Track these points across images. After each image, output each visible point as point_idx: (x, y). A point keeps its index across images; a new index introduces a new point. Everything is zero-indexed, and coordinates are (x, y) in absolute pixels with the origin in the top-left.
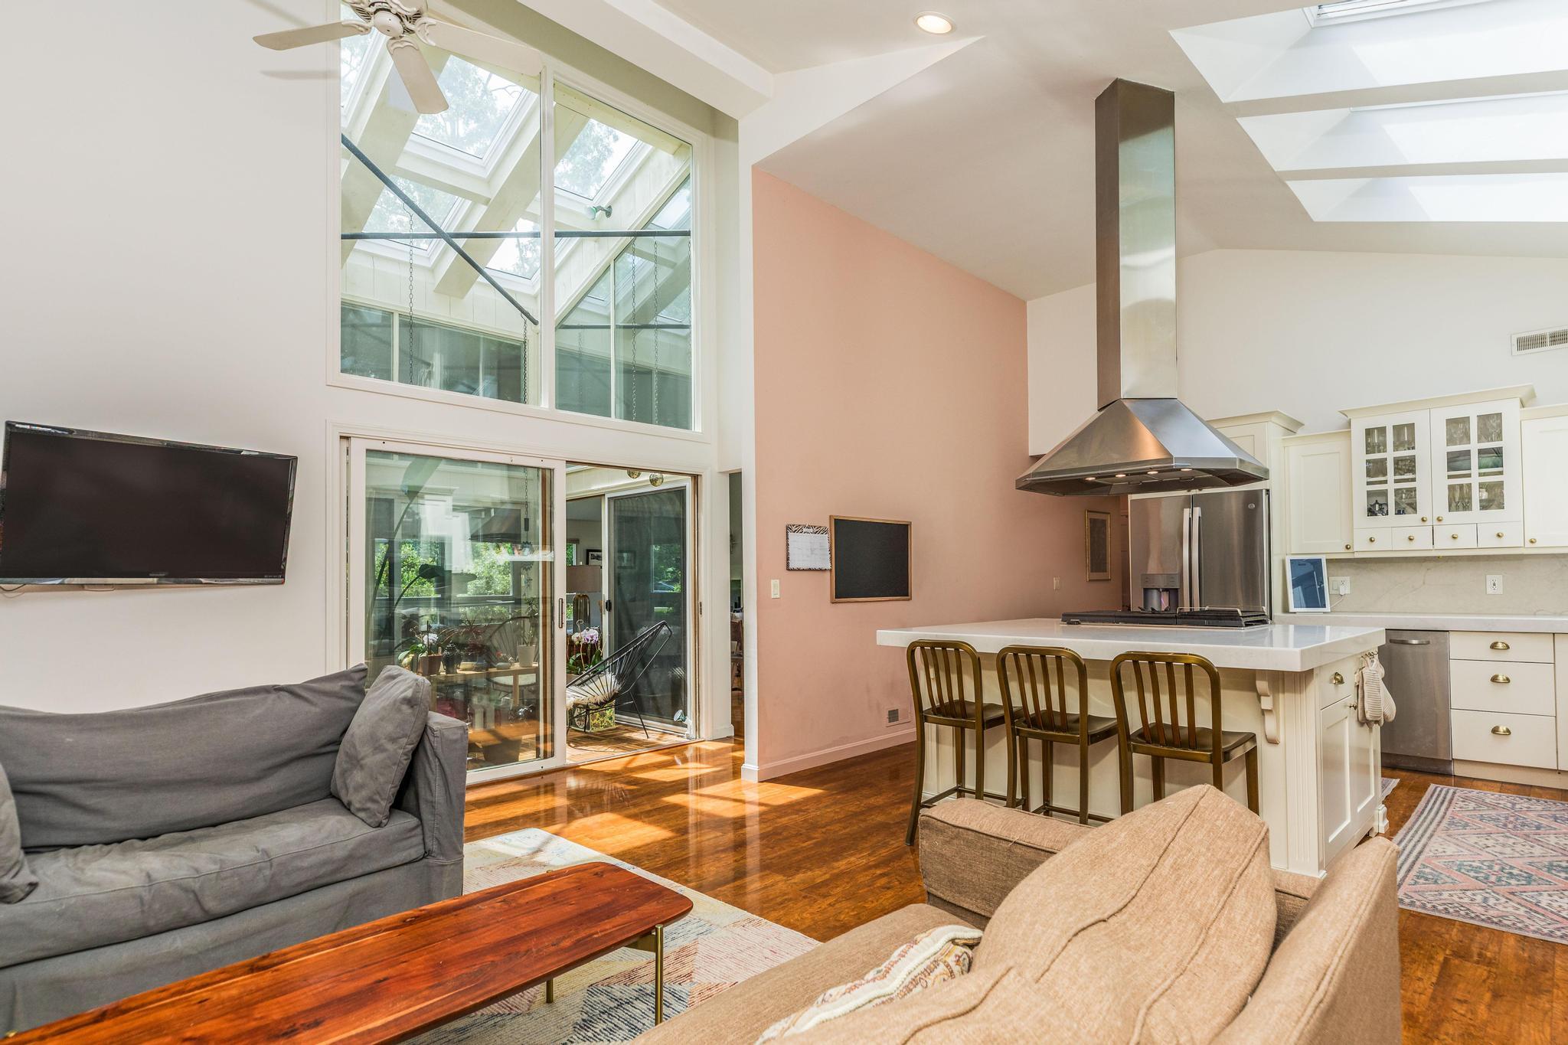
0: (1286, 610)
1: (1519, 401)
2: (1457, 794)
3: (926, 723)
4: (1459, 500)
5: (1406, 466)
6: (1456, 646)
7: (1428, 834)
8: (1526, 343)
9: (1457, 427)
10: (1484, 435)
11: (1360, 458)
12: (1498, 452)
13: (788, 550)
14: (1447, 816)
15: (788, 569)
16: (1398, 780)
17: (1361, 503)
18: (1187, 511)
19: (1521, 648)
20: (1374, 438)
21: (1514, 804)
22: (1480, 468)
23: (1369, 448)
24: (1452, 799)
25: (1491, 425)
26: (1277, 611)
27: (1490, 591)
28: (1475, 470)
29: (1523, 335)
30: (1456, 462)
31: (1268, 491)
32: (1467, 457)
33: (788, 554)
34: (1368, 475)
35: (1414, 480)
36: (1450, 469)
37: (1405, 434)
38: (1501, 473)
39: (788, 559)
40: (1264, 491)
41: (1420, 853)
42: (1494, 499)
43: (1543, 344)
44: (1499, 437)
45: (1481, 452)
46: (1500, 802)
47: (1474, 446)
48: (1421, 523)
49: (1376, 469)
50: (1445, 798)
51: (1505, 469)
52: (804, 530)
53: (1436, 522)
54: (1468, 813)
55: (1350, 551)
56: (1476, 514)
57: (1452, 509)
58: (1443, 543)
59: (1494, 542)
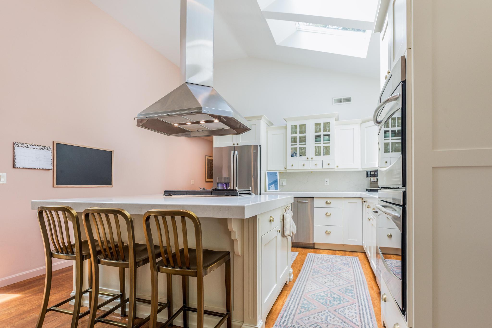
0: (266, 191)
1: (335, 119)
2: (316, 257)
3: (52, 258)
4: (318, 152)
5: (303, 140)
6: (316, 202)
7: (306, 280)
8: (337, 101)
9: (317, 125)
10: (325, 130)
11: (290, 136)
12: (329, 135)
13: (14, 156)
14: (313, 268)
15: (14, 167)
16: (298, 252)
17: (290, 152)
18: (232, 152)
19: (334, 203)
20: (294, 129)
21: (332, 259)
22: (324, 141)
23: (293, 133)
24: (314, 259)
25: (327, 126)
26: (263, 191)
27: (325, 184)
28: (322, 142)
29: (336, 98)
30: (317, 138)
31: (260, 146)
32: (320, 137)
33: (14, 159)
34: (292, 143)
35: (305, 144)
36: (316, 141)
37: (303, 128)
38: (329, 143)
39: (14, 162)
40: (259, 146)
41: (303, 291)
42: (327, 153)
43: (341, 102)
44: (329, 131)
45: (325, 135)
46: (328, 259)
47: (322, 133)
48: (306, 159)
49: (294, 140)
50: (312, 259)
51: (331, 141)
52: (30, 147)
53: (311, 159)
54: (319, 266)
55: (286, 169)
56: (322, 157)
57: (316, 155)
58: (313, 167)
59: (327, 167)
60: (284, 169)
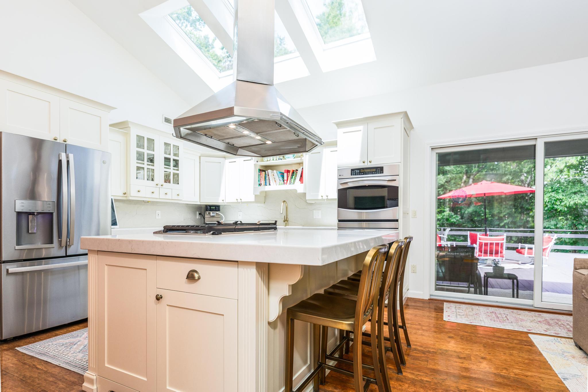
9: (167, 147)
10: (174, 153)
18: (64, 155)
23: (138, 146)
25: (176, 149)
28: (172, 167)
30: (167, 162)
34: (137, 159)
35: (154, 166)
36: (165, 165)
44: (178, 156)
45: (174, 160)
47: (172, 157)
48: (155, 186)
51: (179, 169)
53: (160, 187)
55: (126, 195)
56: (171, 185)
57: (165, 182)
58: (163, 196)
59: (176, 197)
60: (122, 195)
